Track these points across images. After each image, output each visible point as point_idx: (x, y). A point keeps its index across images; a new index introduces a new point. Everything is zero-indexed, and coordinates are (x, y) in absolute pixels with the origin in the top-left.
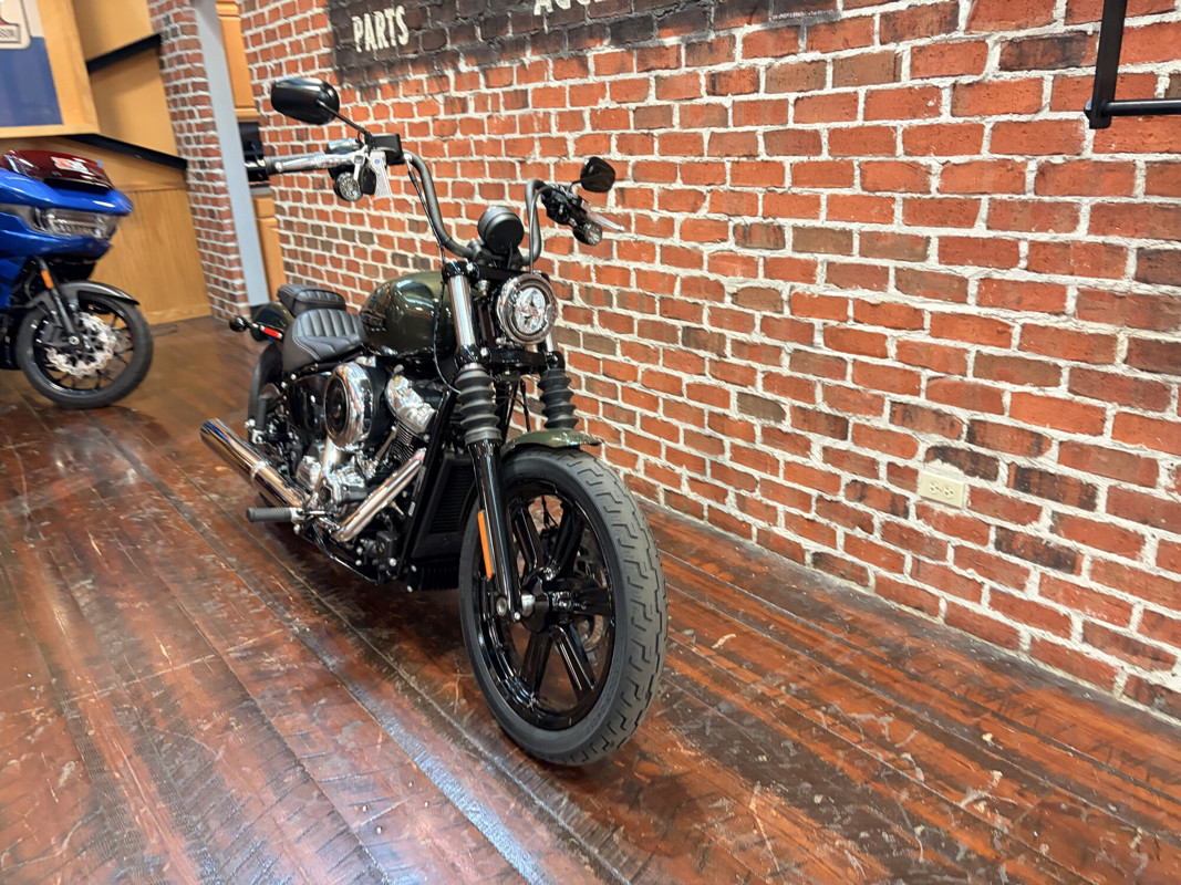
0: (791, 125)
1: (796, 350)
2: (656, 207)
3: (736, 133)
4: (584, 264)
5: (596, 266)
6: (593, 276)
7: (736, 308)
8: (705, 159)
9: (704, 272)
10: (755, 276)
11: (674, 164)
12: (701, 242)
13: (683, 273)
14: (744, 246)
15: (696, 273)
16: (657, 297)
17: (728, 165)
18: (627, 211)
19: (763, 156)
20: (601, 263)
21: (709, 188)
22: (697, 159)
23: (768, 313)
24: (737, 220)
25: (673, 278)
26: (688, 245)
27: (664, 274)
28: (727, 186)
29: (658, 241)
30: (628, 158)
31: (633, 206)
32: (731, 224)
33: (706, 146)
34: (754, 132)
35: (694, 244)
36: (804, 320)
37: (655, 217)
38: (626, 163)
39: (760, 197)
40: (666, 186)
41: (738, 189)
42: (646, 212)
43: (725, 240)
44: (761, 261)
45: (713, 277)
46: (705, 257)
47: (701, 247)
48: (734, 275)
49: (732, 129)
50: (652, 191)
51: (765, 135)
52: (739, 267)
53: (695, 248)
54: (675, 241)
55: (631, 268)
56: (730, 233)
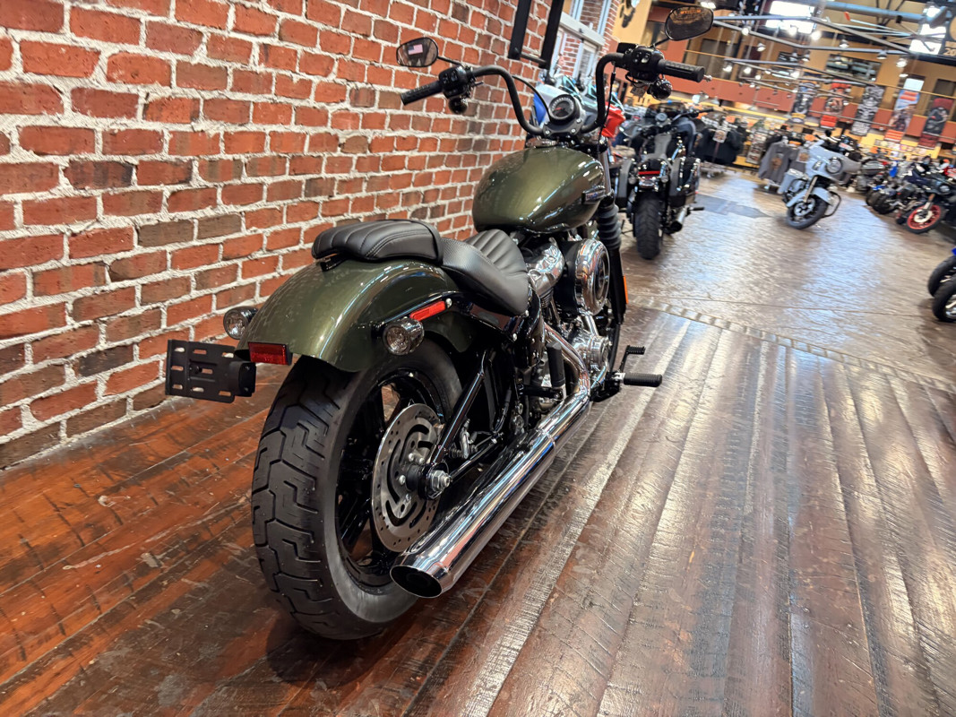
0: (388, 19)
1: (371, 177)
2: (297, 70)
3: (361, 15)
4: (212, 133)
5: (226, 134)
6: (222, 146)
7: (343, 155)
8: (340, 31)
9: (328, 129)
10: (357, 128)
11: (317, 29)
12: (328, 103)
13: (311, 131)
14: (355, 106)
15: (322, 130)
16: (289, 157)
17: (353, 39)
18: (269, 70)
19: (372, 38)
20: (233, 129)
21: (338, 56)
22: (334, 30)
23: (361, 155)
24: (352, 85)
25: (304, 136)
26: (318, 105)
27: (298, 134)
28: (349, 57)
29: (296, 103)
30: (278, 13)
31: (276, 66)
32: (349, 88)
33: (342, 19)
34: (370, 17)
35: (323, 104)
36: (376, 155)
37: (296, 78)
38: (276, 17)
39: (367, 67)
40: (308, 50)
41: (355, 60)
42: (288, 73)
43: (342, 101)
44: (361, 116)
45: (333, 132)
46: (330, 116)
47: (327, 107)
48: (347, 129)
49: (359, 11)
50: (296, 52)
51: (376, 21)
52: (350, 122)
53: (323, 108)
54: (311, 102)
55: (267, 132)
56: (347, 95)
